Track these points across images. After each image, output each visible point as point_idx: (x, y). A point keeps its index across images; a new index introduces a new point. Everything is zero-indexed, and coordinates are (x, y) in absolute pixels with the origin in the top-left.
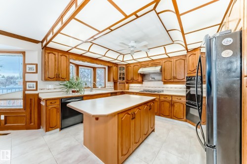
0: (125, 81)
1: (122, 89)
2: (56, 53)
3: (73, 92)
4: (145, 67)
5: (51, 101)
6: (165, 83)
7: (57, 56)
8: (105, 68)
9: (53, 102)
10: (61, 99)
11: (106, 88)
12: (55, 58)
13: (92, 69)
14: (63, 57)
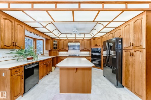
0: (57, 50)
1: (55, 55)
2: (13, 21)
3: (28, 59)
4: (71, 42)
5: (16, 70)
6: (81, 51)
7: (13, 24)
8: (43, 40)
9: (17, 70)
10: (24, 66)
11: (45, 54)
12: (12, 25)
13: (33, 40)
14: (19, 26)
